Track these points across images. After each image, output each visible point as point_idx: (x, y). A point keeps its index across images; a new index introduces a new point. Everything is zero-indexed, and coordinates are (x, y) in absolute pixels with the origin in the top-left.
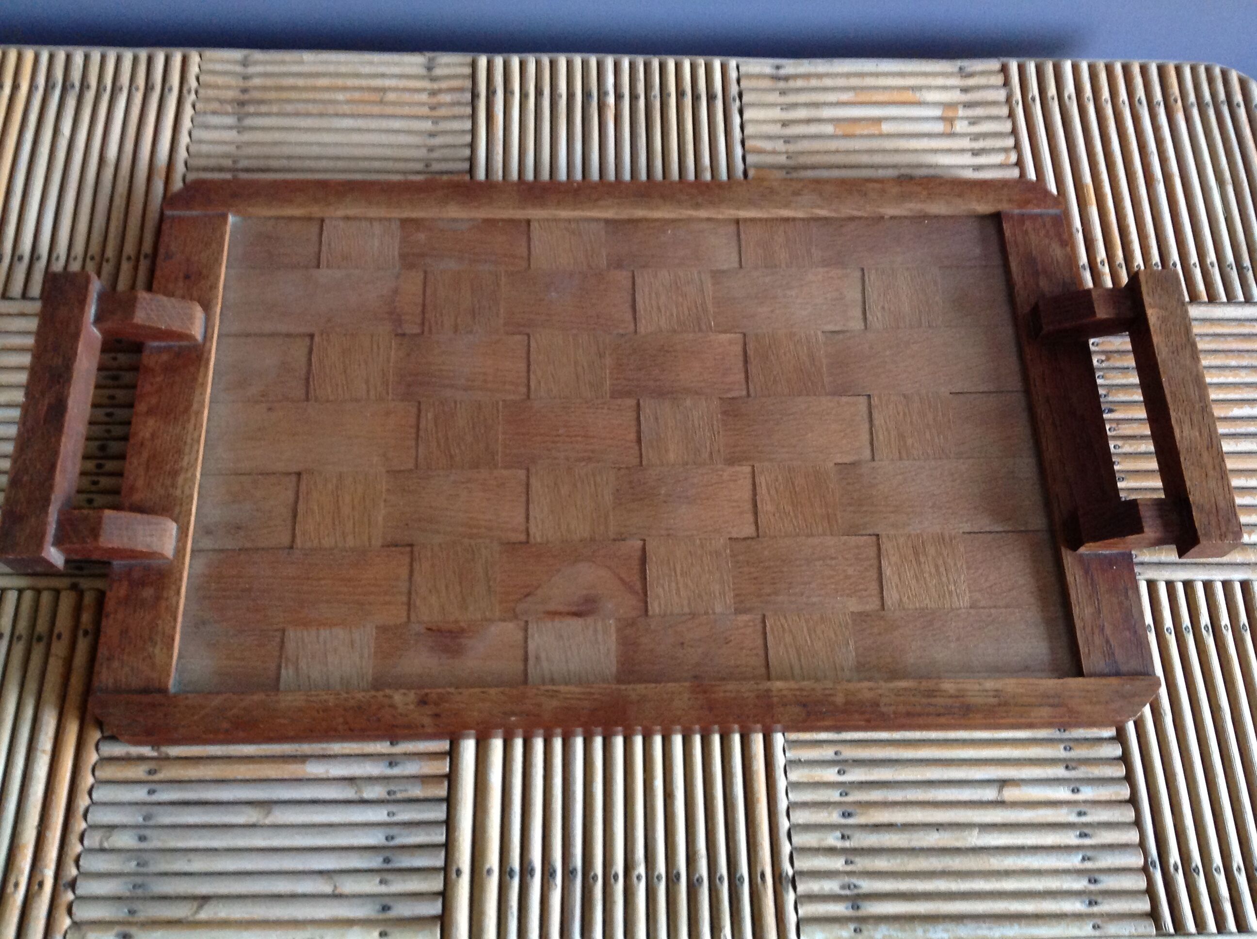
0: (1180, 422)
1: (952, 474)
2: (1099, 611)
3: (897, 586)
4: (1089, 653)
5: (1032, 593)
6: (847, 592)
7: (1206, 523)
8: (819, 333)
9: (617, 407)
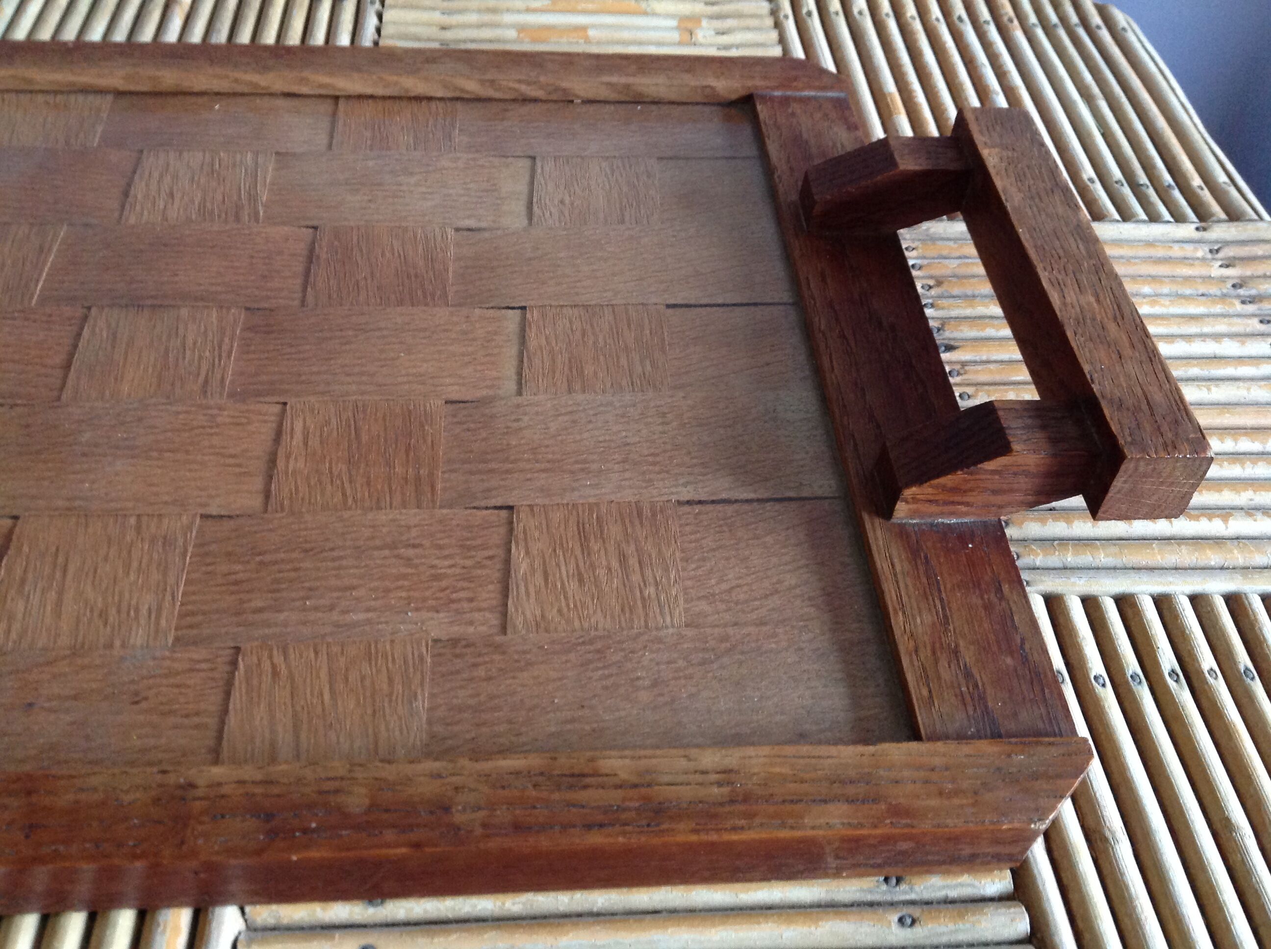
0: (1059, 285)
1: (664, 414)
2: (946, 620)
3: (537, 593)
4: (931, 697)
5: (810, 599)
6: (431, 602)
7: (1134, 425)
8: (450, 232)
9: (44, 318)
